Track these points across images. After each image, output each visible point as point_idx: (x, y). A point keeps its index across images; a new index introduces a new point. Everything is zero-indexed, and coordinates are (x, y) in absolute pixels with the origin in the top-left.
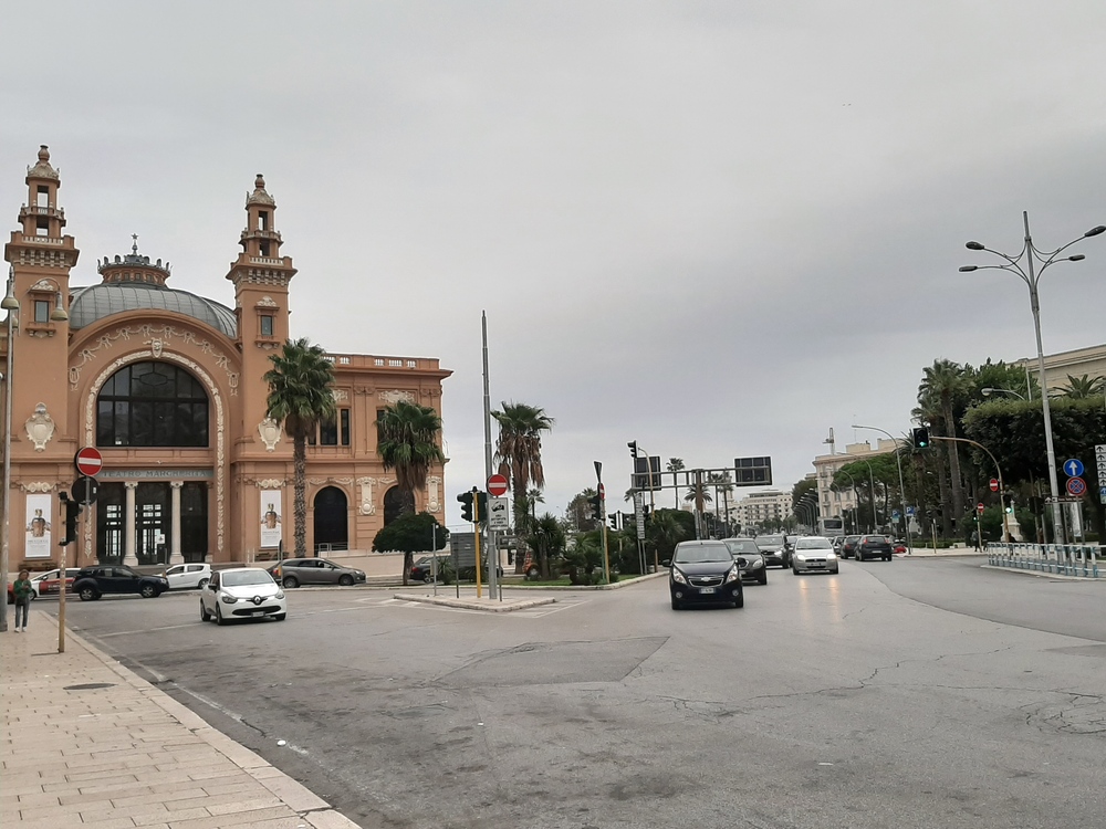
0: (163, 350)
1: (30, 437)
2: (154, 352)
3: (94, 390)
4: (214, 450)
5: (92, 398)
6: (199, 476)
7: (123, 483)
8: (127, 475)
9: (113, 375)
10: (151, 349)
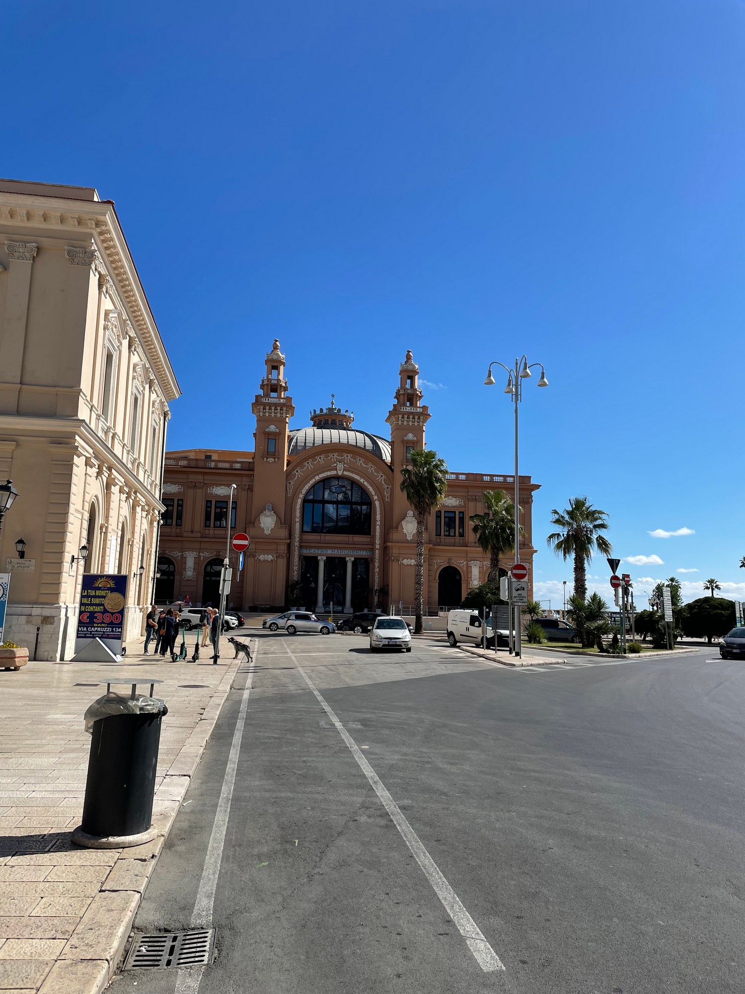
0: (344, 470)
1: (262, 525)
2: (339, 471)
3: (301, 496)
4: (374, 537)
5: (299, 501)
6: (363, 554)
7: (317, 557)
8: (320, 551)
9: (313, 486)
10: (336, 469)
